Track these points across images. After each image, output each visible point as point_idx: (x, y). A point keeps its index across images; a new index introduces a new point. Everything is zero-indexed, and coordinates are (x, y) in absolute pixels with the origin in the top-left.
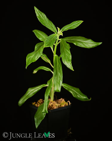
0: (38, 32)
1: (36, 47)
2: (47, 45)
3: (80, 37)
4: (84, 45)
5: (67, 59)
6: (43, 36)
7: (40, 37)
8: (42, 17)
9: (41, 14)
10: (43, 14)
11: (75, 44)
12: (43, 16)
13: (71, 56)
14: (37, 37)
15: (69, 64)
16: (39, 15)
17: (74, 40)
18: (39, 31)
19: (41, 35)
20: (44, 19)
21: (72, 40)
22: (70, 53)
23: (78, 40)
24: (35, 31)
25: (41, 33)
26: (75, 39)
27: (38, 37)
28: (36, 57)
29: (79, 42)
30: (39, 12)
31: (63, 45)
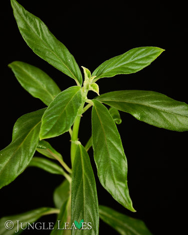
0: (25, 70)
1: (16, 130)
2: (48, 130)
3: (152, 94)
4: (165, 120)
5: (114, 173)
6: (39, 81)
7: (30, 86)
8: (34, 30)
9: (31, 21)
10: (37, 21)
11: (136, 116)
12: (37, 29)
13: (125, 164)
14: (22, 85)
15: (121, 190)
16: (26, 24)
17: (135, 102)
18: (28, 66)
19: (34, 77)
20: (41, 37)
21: (127, 101)
22: (121, 150)
23: (147, 103)
24: (15, 67)
25: (33, 73)
26: (137, 99)
27: (26, 84)
28: (16, 167)
29: (149, 109)
30: (26, 15)
31: (101, 122)
